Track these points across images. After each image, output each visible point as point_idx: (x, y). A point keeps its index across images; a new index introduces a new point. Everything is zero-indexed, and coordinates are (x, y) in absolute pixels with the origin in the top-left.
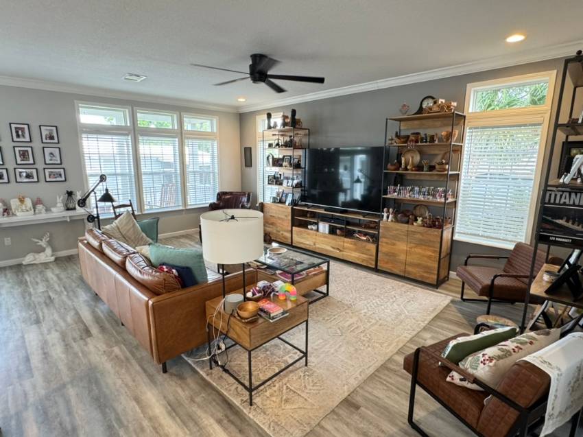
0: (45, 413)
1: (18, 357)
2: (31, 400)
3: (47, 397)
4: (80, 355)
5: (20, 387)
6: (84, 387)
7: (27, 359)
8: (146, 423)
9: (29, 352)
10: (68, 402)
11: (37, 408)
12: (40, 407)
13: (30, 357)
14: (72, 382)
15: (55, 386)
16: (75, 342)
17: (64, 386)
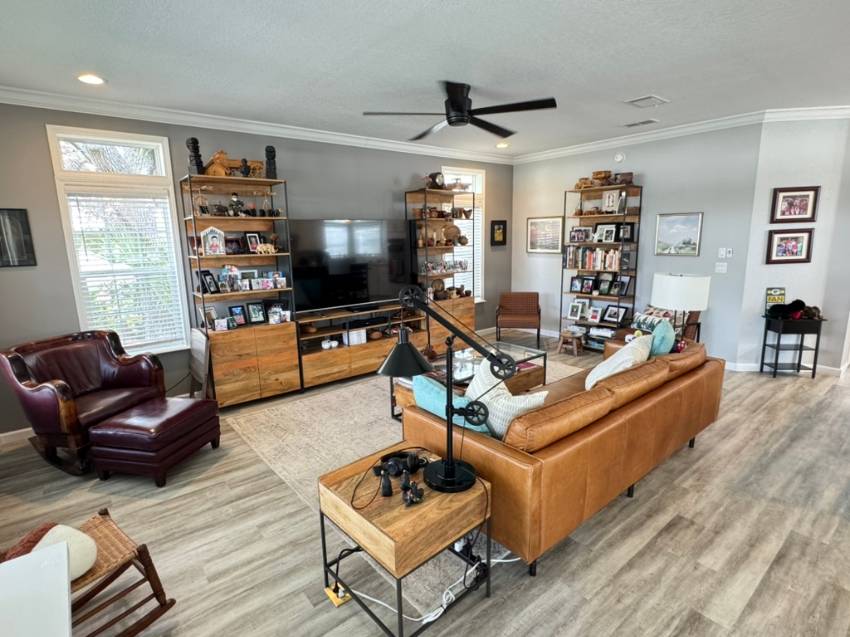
0: (809, 496)
1: (787, 574)
2: (812, 515)
3: (796, 503)
4: (722, 509)
5: (815, 533)
6: (759, 486)
7: (780, 558)
8: (753, 443)
9: (767, 568)
10: (785, 487)
11: (813, 505)
12: (810, 503)
13: (774, 557)
14: (764, 496)
15: (780, 506)
16: (704, 528)
17: (774, 500)
